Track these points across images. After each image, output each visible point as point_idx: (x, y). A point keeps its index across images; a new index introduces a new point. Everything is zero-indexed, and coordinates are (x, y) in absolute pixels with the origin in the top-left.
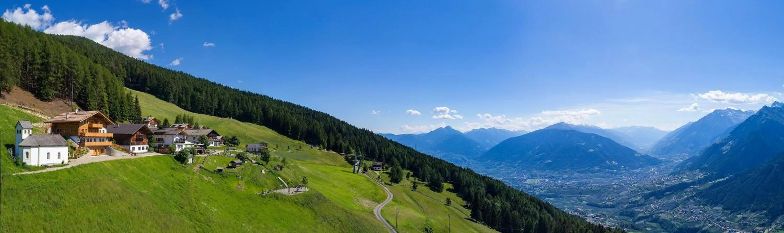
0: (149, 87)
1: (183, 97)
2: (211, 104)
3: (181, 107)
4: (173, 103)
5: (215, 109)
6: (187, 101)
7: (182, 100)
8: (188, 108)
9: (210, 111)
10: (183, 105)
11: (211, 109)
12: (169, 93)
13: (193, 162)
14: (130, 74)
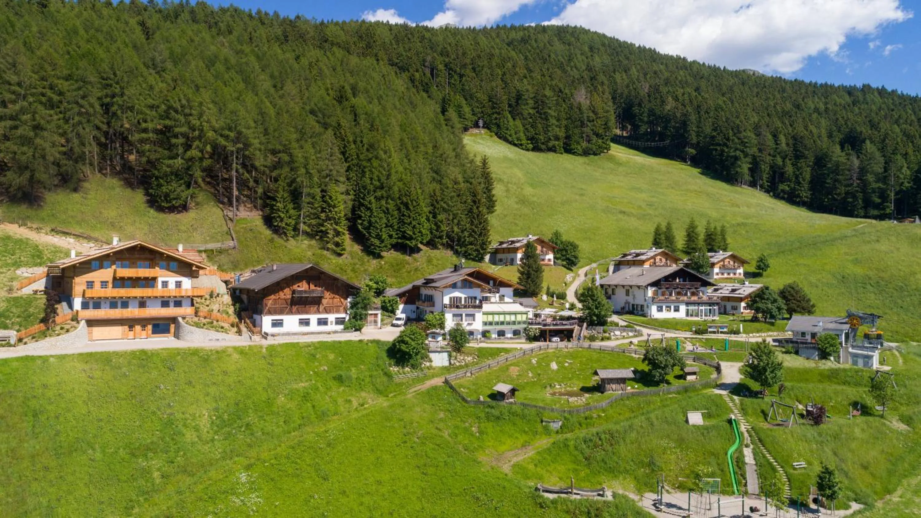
0: (692, 146)
1: (784, 165)
2: (884, 179)
3: (777, 196)
4: (753, 184)
5: (897, 194)
6: (797, 177)
7: (782, 174)
8: (798, 196)
9: (878, 200)
10: (783, 191)
11: (883, 196)
12: (736, 158)
13: (450, 363)
14: (649, 116)
